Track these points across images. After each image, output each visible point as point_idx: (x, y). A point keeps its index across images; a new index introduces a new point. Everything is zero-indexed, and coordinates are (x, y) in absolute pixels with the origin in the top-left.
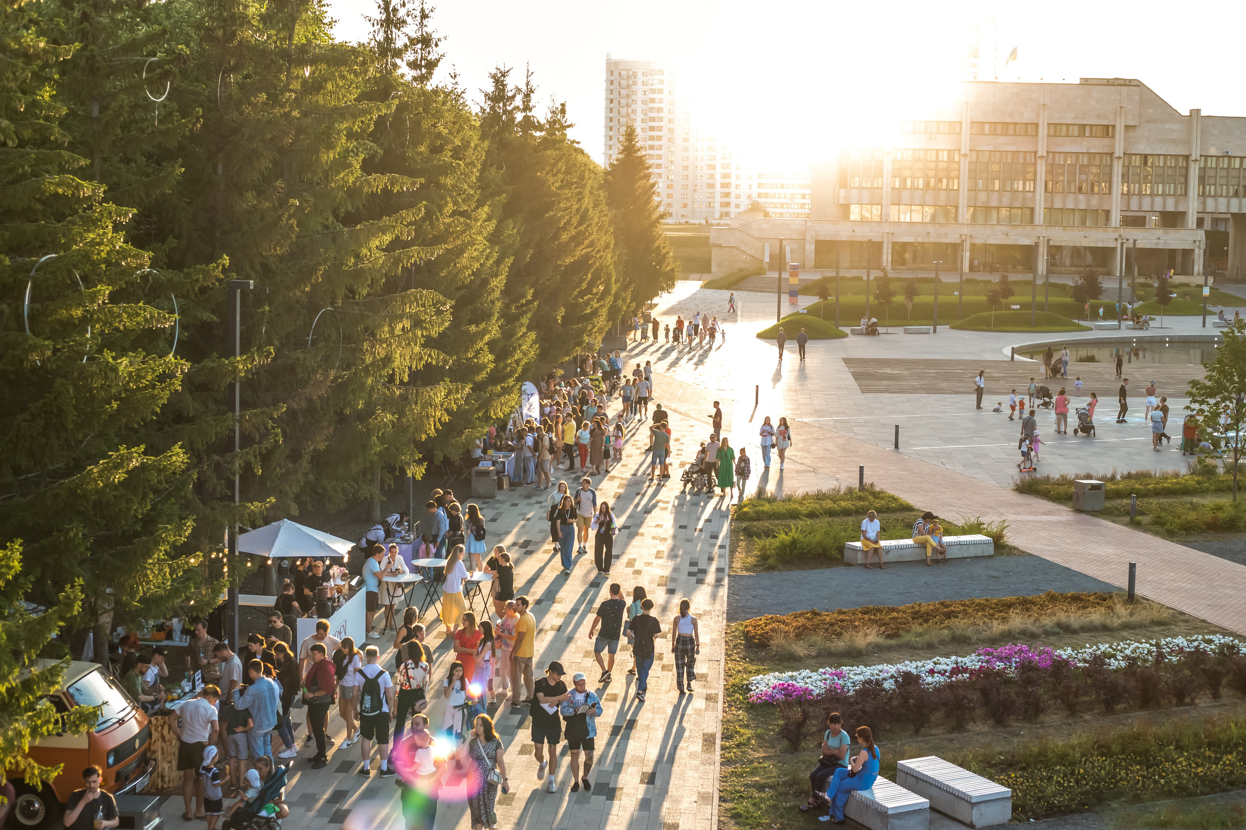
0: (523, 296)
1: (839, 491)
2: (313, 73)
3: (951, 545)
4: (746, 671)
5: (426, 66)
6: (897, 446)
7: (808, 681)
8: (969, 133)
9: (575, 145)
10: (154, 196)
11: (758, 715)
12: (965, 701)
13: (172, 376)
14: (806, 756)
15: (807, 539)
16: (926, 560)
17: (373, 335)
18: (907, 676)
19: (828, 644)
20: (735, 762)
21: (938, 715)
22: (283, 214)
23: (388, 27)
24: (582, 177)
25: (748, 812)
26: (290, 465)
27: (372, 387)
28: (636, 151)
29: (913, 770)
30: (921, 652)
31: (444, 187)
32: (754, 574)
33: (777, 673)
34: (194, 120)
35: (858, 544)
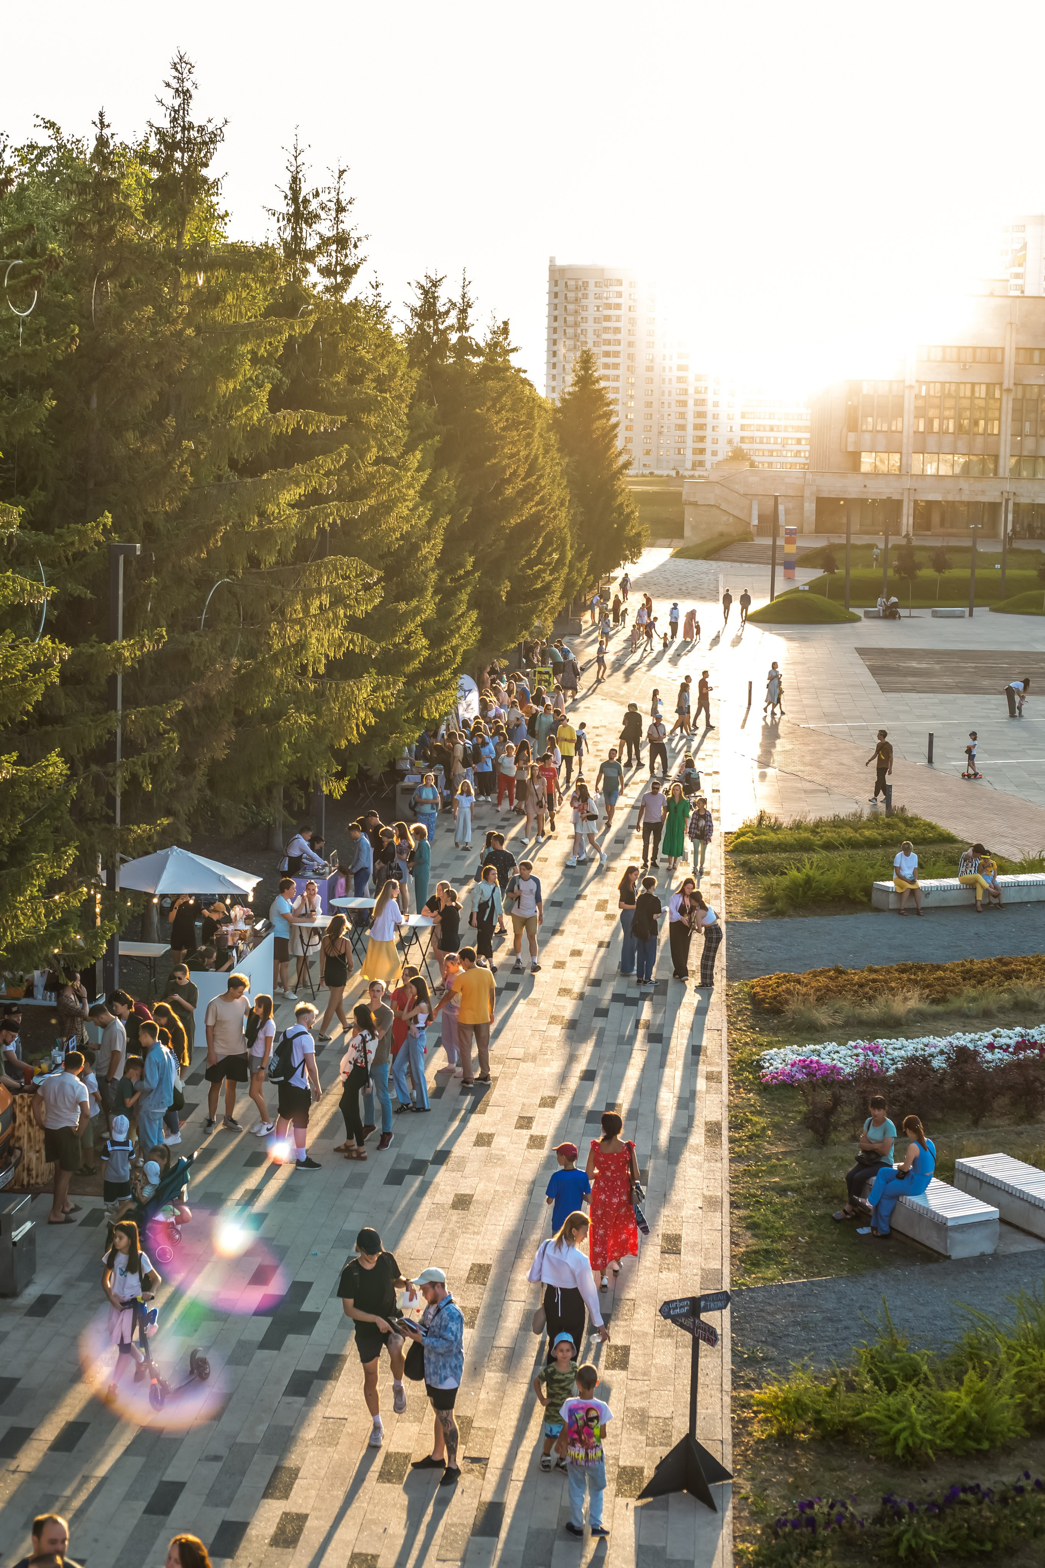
0: (461, 565)
1: (861, 816)
2: (207, 281)
3: (1007, 886)
4: (755, 1043)
5: (341, 273)
6: (930, 760)
7: (835, 1056)
8: (1013, 362)
9: (523, 375)
10: (17, 437)
11: (773, 1100)
12: (1038, 1084)
13: (49, 665)
14: (837, 1151)
15: (825, 877)
16: (975, 905)
17: (283, 613)
18: (962, 1051)
19: (858, 1010)
20: (749, 1159)
21: (1003, 1101)
22: (174, 460)
23: (297, 222)
24: (530, 416)
25: (767, 1221)
26: (182, 778)
27: (281, 680)
28: (594, 383)
29: (976, 1170)
30: (975, 1021)
31: (366, 427)
32: (759, 921)
33: (795, 1046)
34: (68, 340)
35: (890, 884)
